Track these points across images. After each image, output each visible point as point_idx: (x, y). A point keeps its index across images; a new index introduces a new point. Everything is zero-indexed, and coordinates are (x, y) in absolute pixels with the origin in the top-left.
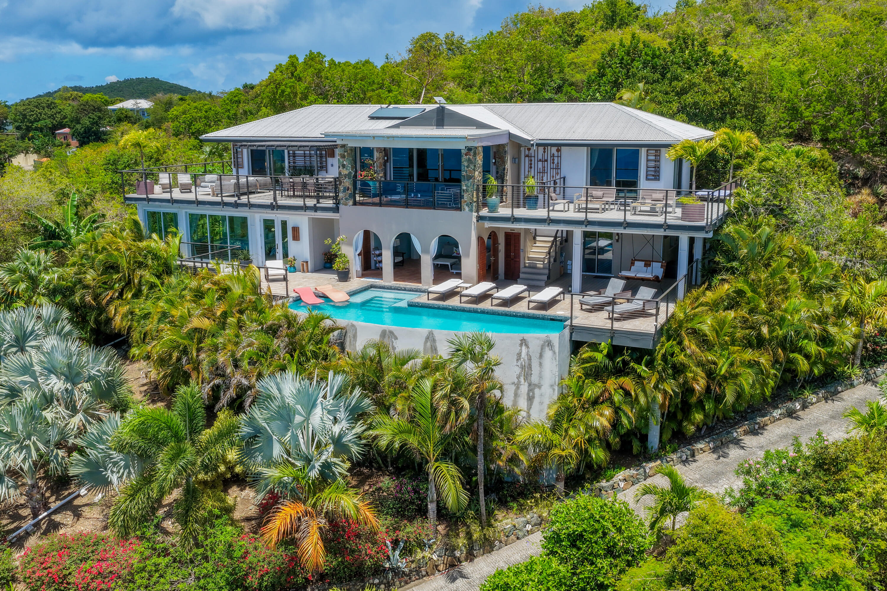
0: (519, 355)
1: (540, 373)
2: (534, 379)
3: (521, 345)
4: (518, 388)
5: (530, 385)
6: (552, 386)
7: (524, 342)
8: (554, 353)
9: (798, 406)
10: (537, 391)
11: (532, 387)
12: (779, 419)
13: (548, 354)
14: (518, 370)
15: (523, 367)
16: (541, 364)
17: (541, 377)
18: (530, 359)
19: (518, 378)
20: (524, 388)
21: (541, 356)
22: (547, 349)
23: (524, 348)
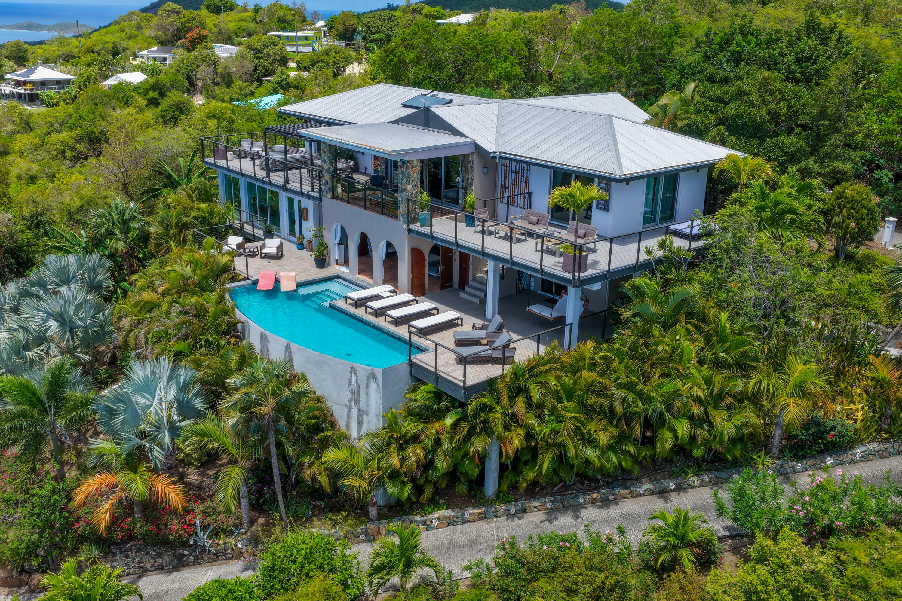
0: (350, 380)
1: (367, 401)
2: (362, 405)
3: (351, 372)
4: (350, 411)
5: (359, 410)
6: (377, 416)
7: (353, 370)
8: (378, 386)
9: (672, 486)
10: (365, 417)
11: (361, 413)
12: (644, 495)
13: (373, 386)
14: (349, 395)
15: (353, 393)
16: (367, 393)
17: (368, 405)
18: (358, 387)
19: (350, 401)
20: (355, 412)
21: (367, 386)
22: (372, 381)
23: (353, 375)
